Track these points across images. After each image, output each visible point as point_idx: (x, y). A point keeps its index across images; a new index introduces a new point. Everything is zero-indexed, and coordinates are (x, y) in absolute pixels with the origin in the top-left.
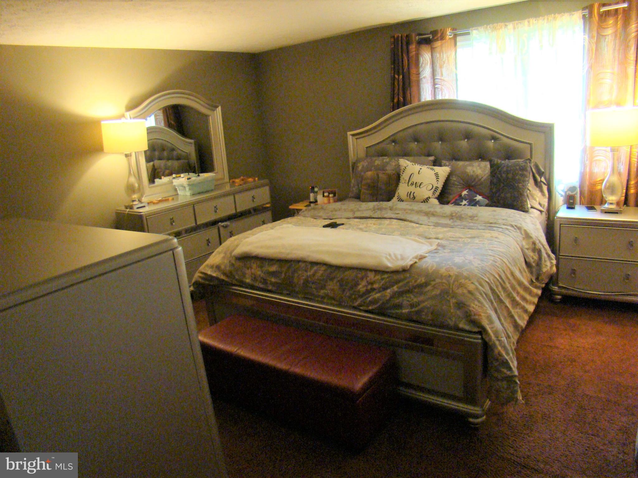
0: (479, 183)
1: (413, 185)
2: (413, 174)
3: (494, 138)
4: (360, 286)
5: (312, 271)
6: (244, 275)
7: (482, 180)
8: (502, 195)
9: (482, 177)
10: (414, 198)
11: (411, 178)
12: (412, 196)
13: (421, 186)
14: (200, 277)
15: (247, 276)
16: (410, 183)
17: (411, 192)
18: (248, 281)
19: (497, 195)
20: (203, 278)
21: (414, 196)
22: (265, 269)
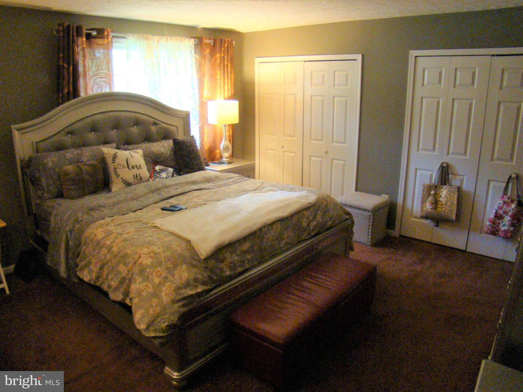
0: (166, 158)
1: (134, 168)
2: (128, 160)
3: (155, 124)
4: (304, 223)
5: (274, 230)
6: (221, 270)
7: (168, 155)
8: (195, 162)
9: (167, 154)
10: (141, 178)
11: (129, 163)
12: (139, 178)
13: (141, 167)
14: (180, 306)
15: (225, 269)
16: (130, 167)
17: (137, 175)
18: (228, 273)
19: (192, 163)
20: (184, 306)
21: (141, 177)
22: (238, 252)
